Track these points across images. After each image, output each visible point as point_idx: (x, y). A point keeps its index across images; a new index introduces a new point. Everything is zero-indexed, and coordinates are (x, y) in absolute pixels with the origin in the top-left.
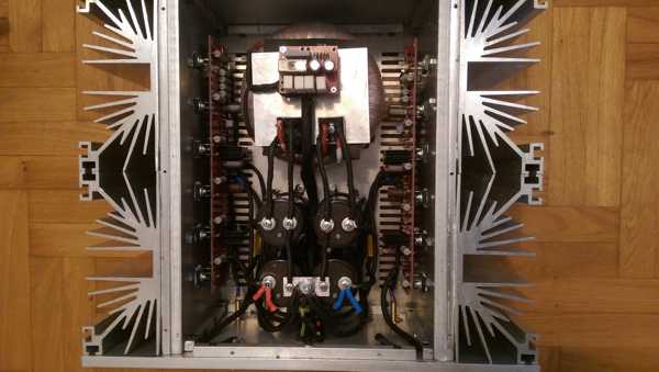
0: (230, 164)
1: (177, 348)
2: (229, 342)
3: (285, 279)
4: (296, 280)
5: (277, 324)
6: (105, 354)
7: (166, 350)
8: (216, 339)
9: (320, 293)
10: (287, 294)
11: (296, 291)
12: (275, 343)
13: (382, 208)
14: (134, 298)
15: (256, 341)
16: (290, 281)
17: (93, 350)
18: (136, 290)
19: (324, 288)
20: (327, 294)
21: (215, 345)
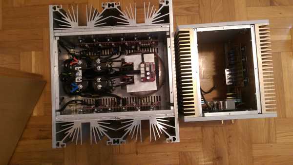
0: (120, 48)
1: (56, 34)
2: (59, 51)
3: (80, 68)
4: (80, 71)
5: (66, 65)
6: (54, 12)
7: (55, 31)
8: (60, 46)
9: (76, 79)
10: (76, 68)
11: (77, 71)
12: (59, 65)
13: (109, 99)
14: (72, 21)
15: (60, 59)
16: (80, 69)
17: (54, 8)
18: (74, 21)
19: (78, 80)
20: (76, 81)
21: (58, 46)
